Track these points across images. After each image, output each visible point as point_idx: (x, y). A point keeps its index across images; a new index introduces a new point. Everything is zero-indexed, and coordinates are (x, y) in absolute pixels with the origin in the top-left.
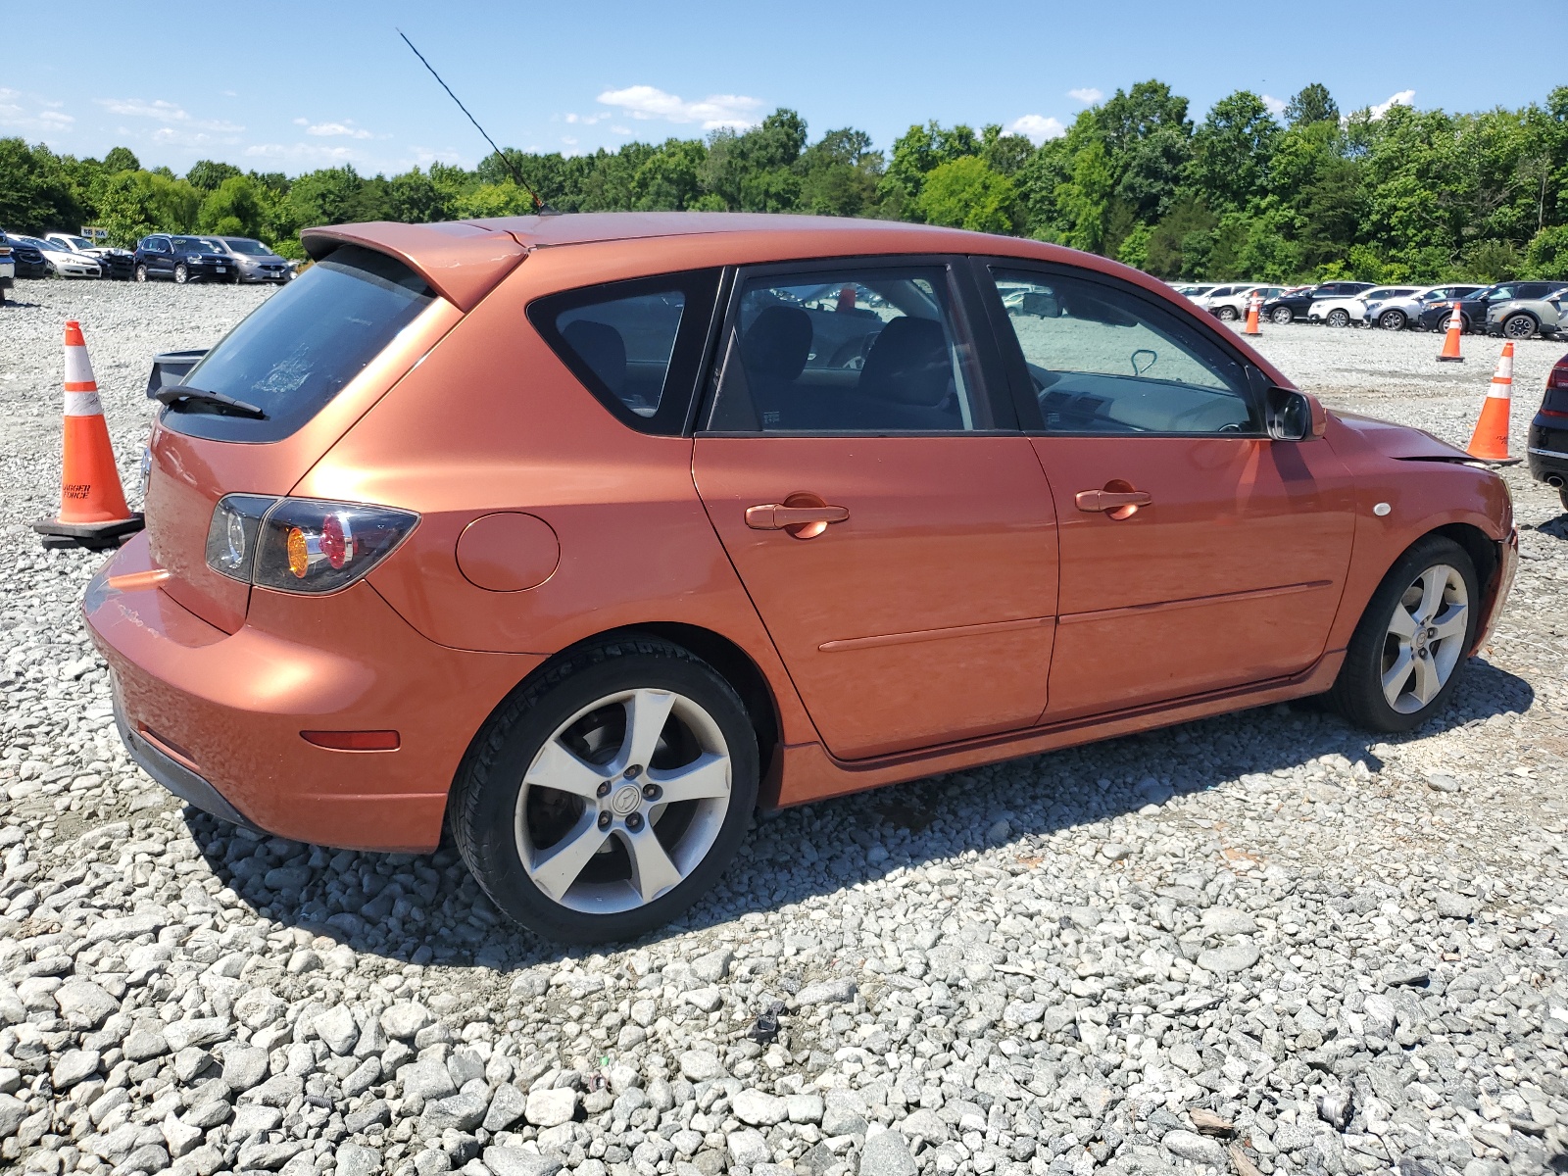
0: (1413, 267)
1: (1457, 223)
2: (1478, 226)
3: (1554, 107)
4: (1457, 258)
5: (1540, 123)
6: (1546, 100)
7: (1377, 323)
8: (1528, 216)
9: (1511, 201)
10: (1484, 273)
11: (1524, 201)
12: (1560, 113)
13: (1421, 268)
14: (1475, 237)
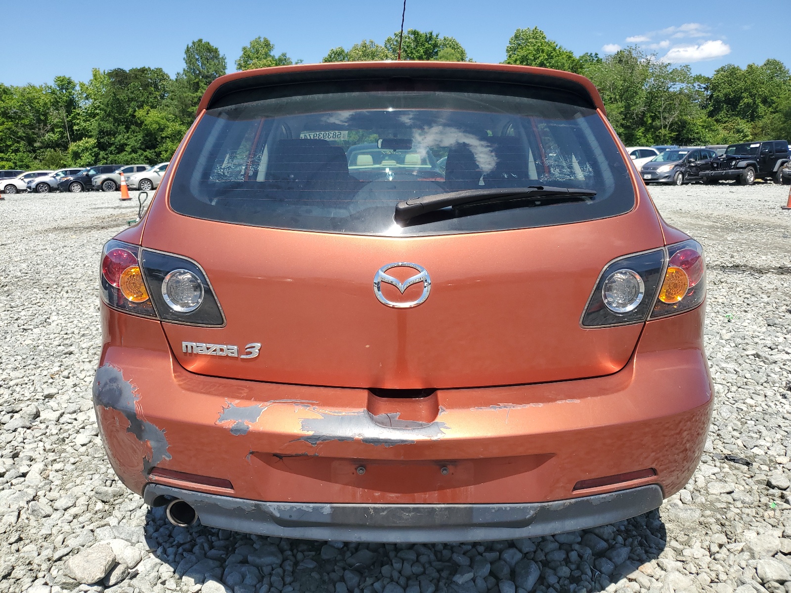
0: (15, 163)
1: (30, 141)
2: (41, 142)
3: (59, 86)
4: (35, 158)
5: (53, 93)
6: (54, 82)
7: (36, 190)
8: (62, 137)
9: (52, 130)
10: (53, 165)
11: (59, 130)
12: (62, 89)
13: (19, 164)
14: (41, 148)
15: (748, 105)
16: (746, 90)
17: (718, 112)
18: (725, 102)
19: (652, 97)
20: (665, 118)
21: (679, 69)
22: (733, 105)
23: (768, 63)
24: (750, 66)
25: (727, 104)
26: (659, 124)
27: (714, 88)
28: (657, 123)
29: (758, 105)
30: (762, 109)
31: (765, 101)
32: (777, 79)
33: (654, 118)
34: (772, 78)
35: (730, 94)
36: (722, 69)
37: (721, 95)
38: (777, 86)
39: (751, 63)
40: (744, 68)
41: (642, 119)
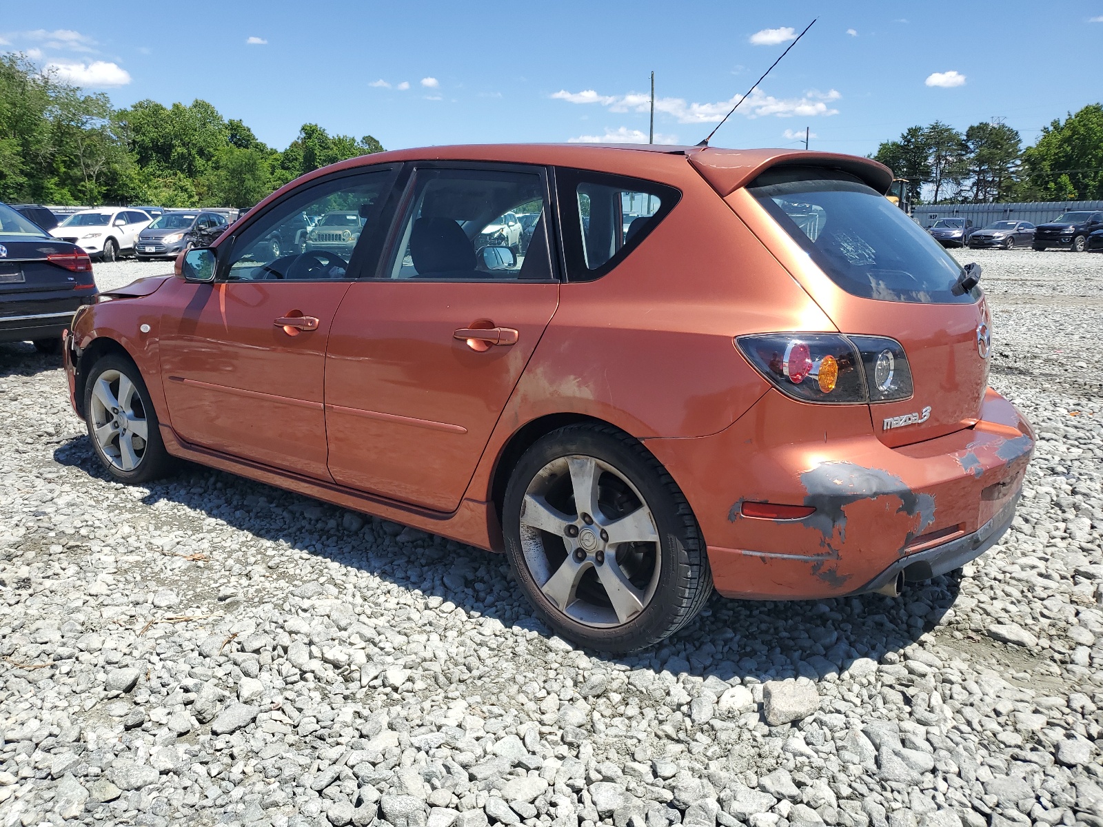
15: (182, 156)
16: (176, 136)
17: (147, 162)
18: (152, 149)
19: (62, 133)
20: (87, 166)
21: (94, 97)
22: (164, 154)
23: (197, 104)
24: (176, 106)
25: (157, 152)
26: (79, 173)
27: (137, 130)
28: (77, 172)
29: (194, 158)
30: (199, 162)
31: (201, 153)
32: (210, 127)
33: (70, 164)
34: (204, 124)
35: (158, 140)
36: (141, 105)
37: (147, 140)
38: (213, 135)
39: (177, 103)
40: (169, 107)
41: (50, 165)
